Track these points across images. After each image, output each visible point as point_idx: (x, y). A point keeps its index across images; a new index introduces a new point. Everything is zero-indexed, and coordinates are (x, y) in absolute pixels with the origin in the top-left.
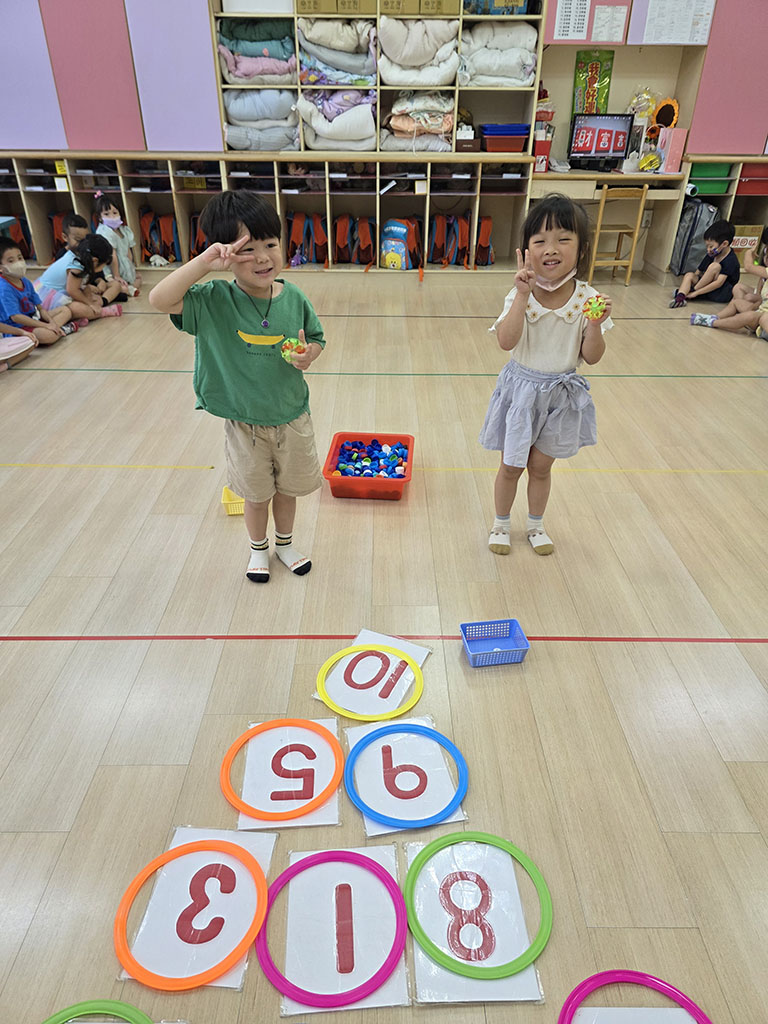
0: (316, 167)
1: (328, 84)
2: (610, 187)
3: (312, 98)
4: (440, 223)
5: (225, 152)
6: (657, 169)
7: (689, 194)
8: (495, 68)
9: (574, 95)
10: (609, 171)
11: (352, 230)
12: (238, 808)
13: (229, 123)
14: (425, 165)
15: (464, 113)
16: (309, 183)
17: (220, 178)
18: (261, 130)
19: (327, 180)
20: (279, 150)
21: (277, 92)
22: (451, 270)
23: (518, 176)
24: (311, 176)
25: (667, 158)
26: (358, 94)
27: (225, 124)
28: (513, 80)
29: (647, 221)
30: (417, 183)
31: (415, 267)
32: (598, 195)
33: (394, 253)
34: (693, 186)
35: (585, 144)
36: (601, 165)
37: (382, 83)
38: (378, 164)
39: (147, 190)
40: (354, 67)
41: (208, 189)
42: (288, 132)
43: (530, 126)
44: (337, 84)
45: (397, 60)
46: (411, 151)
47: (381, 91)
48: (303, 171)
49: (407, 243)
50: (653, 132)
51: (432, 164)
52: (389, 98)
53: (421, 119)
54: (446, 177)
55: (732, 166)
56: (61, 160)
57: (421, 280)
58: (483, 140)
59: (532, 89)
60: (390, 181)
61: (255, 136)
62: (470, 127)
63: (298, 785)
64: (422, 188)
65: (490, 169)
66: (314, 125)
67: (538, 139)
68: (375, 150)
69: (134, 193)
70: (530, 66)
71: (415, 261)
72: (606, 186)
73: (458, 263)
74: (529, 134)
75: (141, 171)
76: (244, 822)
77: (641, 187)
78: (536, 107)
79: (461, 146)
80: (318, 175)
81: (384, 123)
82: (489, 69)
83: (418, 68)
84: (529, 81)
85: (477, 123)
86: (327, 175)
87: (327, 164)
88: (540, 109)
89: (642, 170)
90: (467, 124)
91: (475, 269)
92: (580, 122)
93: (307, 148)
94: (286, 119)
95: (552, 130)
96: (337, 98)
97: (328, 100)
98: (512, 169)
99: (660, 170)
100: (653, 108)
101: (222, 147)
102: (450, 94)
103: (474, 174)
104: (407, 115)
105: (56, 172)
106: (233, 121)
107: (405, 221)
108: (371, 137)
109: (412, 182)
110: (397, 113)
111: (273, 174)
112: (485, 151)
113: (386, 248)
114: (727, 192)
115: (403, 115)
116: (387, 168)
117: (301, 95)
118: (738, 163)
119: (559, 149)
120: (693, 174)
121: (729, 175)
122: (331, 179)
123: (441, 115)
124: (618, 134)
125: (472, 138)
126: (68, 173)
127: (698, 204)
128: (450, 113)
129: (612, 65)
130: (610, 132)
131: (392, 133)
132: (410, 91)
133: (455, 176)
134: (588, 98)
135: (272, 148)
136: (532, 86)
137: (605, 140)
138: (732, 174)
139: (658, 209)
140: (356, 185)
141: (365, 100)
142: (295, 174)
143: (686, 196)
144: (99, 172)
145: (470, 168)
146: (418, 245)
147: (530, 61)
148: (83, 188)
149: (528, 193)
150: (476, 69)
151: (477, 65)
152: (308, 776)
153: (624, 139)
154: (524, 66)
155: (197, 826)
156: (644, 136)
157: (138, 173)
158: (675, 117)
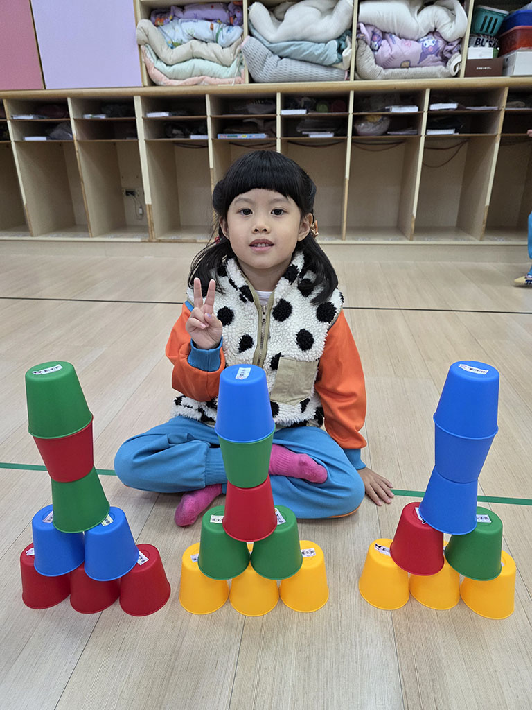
0: (264, 101)
5: (144, 86)
19: (279, 118)
51: (431, 90)
79: (473, 68)
86: (280, 112)
87: (279, 96)
93: (252, 80)
101: (142, 82)
111: (205, 114)
125: (491, 56)
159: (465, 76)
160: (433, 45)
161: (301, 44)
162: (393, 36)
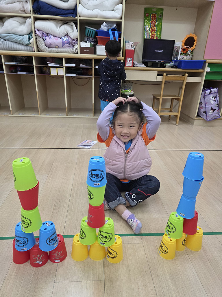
19: (4, 65)
38: (34, 58)
50: (185, 50)
51: (65, 58)
67: (127, 49)
72: (165, 74)
87: (2, 57)
125: (89, 46)
129: (162, 16)
136: (121, 19)
143: (205, 81)
145: (87, 61)
158: (195, 43)
159: (80, 54)
160: (67, 40)
161: (12, 36)
162: (51, 35)
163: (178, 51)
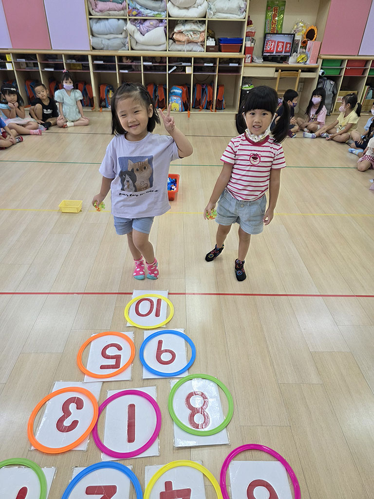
0: (136, 59)
1: (142, 16)
2: (282, 71)
3: (134, 23)
4: (199, 88)
5: (91, 51)
6: (306, 62)
7: (321, 75)
8: (226, 9)
9: (266, 23)
10: (282, 63)
11: (155, 91)
12: (84, 372)
13: (93, 35)
14: (191, 58)
15: (210, 32)
16: (133, 67)
17: (89, 64)
18: (109, 39)
19: (142, 66)
20: (118, 50)
21: (116, 20)
22: (204, 112)
23: (237, 65)
24: (134, 64)
25: (310, 57)
26: (157, 21)
27: (91, 36)
28: (235, 16)
29: (301, 88)
30: (187, 67)
31: (186, 110)
32: (276, 75)
33: (175, 103)
34: (323, 71)
35: (270, 49)
36: (279, 59)
37: (169, 16)
38: (167, 58)
39: (52, 70)
40: (155, 7)
41: (83, 69)
42: (122, 40)
43: (243, 39)
44: (147, 16)
45: (177, 4)
46: (184, 51)
47: (169, 20)
48: (130, 61)
49: (182, 99)
50: (304, 43)
51: (194, 58)
52: (173, 24)
53: (189, 35)
54: (201, 65)
55: (342, 61)
56: (9, 54)
57: (189, 117)
58: (220, 47)
59: (244, 20)
60: (174, 66)
61: (106, 42)
62: (213, 39)
63: (112, 362)
64: (189, 70)
65: (223, 61)
66: (135, 37)
67: (247, 46)
68: (166, 51)
69: (46, 71)
70: (243, 8)
71: (186, 107)
72: (280, 71)
73: (207, 109)
74: (242, 43)
75: (49, 60)
76: (87, 378)
77: (298, 71)
78: (246, 29)
79: (208, 49)
80: (138, 63)
81: (171, 37)
82: (223, 9)
83: (187, 8)
84: (242, 16)
85: (217, 37)
86: (142, 63)
87: (142, 57)
88: (248, 30)
89: (298, 62)
90: (212, 38)
91: (216, 111)
92: (269, 37)
93: (132, 49)
94: (121, 34)
95: (254, 42)
96: (147, 24)
97: (142, 24)
98: (234, 61)
99: (307, 62)
100: (305, 31)
101: (89, 48)
102: (203, 22)
103: (215, 63)
104: (182, 32)
105: (6, 60)
106: (95, 34)
107: (181, 87)
108: (164, 44)
109: (185, 67)
110: (177, 32)
111: (115, 62)
112: (221, 51)
113: (171, 100)
114: (339, 74)
115: (180, 32)
116: (171, 59)
117: (129, 22)
118: (345, 60)
119: (257, 51)
120: (323, 65)
121: (341, 66)
122: (144, 66)
123: (199, 33)
124: (287, 43)
125: (214, 45)
126: (12, 61)
127: (325, 80)
128: (203, 32)
129: (284, 8)
130: (283, 43)
131: (175, 42)
132: (184, 21)
133: (205, 65)
134: (273, 25)
135: (115, 49)
136: (244, 18)
137: (280, 46)
138: (342, 65)
139: (306, 82)
140: (157, 68)
141: (161, 25)
142: (126, 62)
143: (319, 76)
144: (28, 60)
145: (213, 60)
146: (188, 99)
147: (243, 6)
148: (20, 68)
149: (242, 73)
150: (216, 9)
151: (216, 7)
152: (118, 358)
153: (290, 46)
154: (240, 8)
155: (65, 381)
156: (300, 45)
157: (48, 61)
158: (315, 36)
159: (206, 51)
163: (297, 44)
